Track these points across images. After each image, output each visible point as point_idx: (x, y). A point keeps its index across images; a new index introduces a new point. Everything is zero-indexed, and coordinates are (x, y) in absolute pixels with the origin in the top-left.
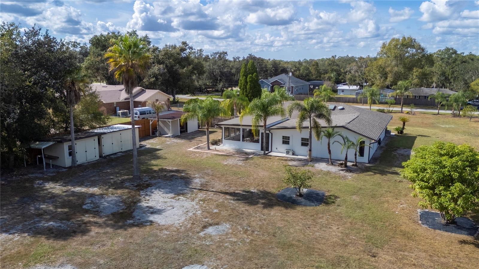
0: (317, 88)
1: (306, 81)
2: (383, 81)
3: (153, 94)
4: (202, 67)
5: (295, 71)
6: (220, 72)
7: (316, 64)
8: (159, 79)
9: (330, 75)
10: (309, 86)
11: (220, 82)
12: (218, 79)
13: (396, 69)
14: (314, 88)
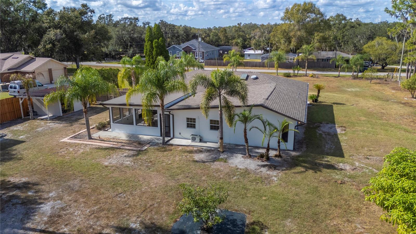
0: (226, 53)
1: (216, 46)
2: (288, 45)
3: (43, 62)
4: (107, 32)
5: (205, 37)
6: (129, 37)
7: (224, 30)
8: (56, 45)
9: (237, 41)
10: (219, 51)
11: (130, 47)
12: (128, 45)
13: (299, 33)
14: (223, 53)
